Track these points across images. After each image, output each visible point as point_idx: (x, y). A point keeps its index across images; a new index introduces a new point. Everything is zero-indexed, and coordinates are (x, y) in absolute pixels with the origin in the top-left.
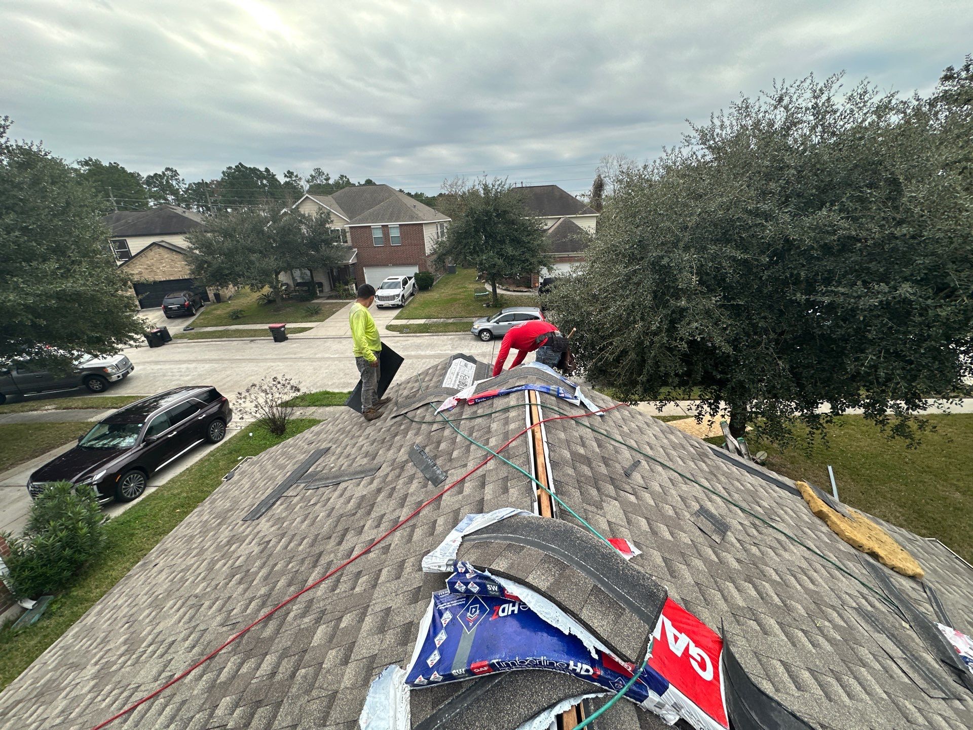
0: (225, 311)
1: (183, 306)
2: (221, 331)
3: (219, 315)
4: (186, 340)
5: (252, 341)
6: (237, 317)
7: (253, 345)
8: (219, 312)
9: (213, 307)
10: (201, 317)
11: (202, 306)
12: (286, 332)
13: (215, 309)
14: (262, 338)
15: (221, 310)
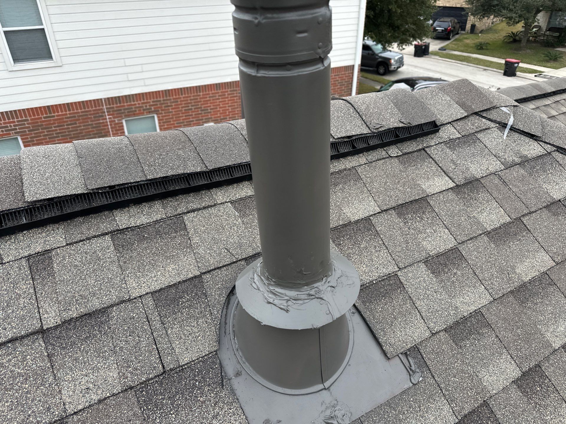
0: (473, 42)
1: (446, 30)
2: (464, 56)
3: (468, 44)
4: (437, 57)
5: (485, 70)
6: (481, 48)
7: (484, 73)
8: (468, 41)
9: (465, 36)
10: (454, 43)
11: (458, 34)
12: (517, 70)
13: (466, 38)
14: (495, 70)
15: (471, 40)
